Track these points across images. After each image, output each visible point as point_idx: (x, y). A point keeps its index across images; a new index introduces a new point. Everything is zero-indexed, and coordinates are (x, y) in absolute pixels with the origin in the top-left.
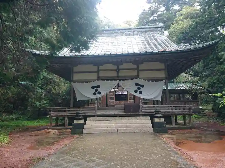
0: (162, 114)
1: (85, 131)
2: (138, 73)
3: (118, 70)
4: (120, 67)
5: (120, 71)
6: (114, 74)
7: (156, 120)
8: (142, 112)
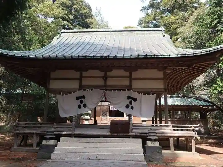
0: (157, 136)
1: (53, 155)
2: (131, 82)
3: (105, 78)
4: (109, 74)
5: (108, 79)
6: (100, 82)
7: (149, 144)
8: (132, 132)
